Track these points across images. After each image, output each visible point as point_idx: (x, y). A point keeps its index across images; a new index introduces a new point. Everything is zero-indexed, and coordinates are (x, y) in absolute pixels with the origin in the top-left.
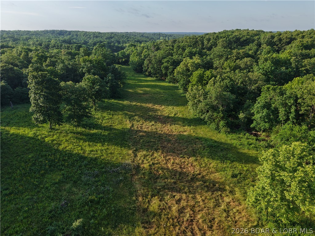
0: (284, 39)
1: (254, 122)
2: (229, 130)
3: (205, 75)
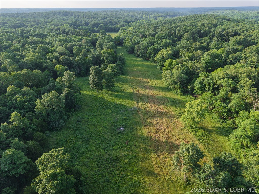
0: (230, 33)
1: (195, 90)
2: (182, 94)
3: (173, 63)
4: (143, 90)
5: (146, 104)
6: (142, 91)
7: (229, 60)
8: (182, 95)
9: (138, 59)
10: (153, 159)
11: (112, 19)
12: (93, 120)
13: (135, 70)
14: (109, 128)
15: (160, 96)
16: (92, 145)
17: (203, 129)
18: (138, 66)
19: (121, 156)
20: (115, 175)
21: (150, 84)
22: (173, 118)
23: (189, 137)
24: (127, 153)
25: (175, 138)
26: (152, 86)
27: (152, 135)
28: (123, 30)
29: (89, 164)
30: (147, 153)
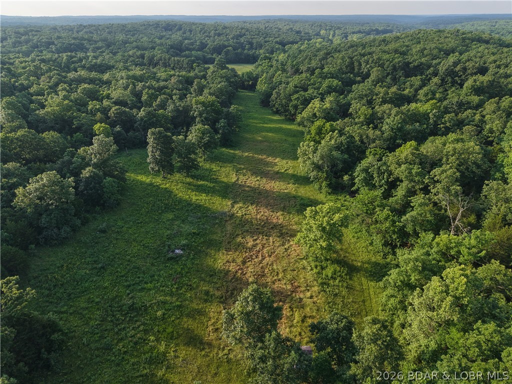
1: (356, 185)
2: (330, 191)
3: (325, 127)
4: (256, 179)
5: (250, 208)
6: (252, 181)
7: (442, 126)
8: (330, 194)
9: (276, 117)
10: (212, 315)
11: (254, 38)
12: (130, 232)
13: (260, 140)
15: (284, 193)
16: (107, 278)
17: (340, 263)
18: (268, 132)
19: (153, 303)
20: (126, 336)
21: (276, 167)
22: (288, 238)
23: (304, 278)
24: (168, 298)
25: (275, 278)
26: (278, 173)
27: (232, 267)
28: (265, 60)
29: (86, 312)
30: (206, 301)
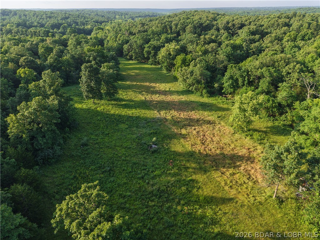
0: (236, 25)
1: (224, 88)
2: (209, 95)
3: (187, 58)
4: (157, 96)
5: (171, 112)
6: (156, 98)
7: (251, 51)
8: (209, 97)
9: (131, 62)
10: (218, 179)
11: (77, 19)
12: (106, 141)
13: (134, 75)
14: (135, 148)
15: (183, 100)
16: (120, 176)
17: (257, 131)
19: (172, 184)
21: (161, 88)
22: (213, 124)
23: (247, 143)
25: (231, 147)
26: (166, 91)
28: (99, 30)
29: (127, 205)
30: (205, 172)
